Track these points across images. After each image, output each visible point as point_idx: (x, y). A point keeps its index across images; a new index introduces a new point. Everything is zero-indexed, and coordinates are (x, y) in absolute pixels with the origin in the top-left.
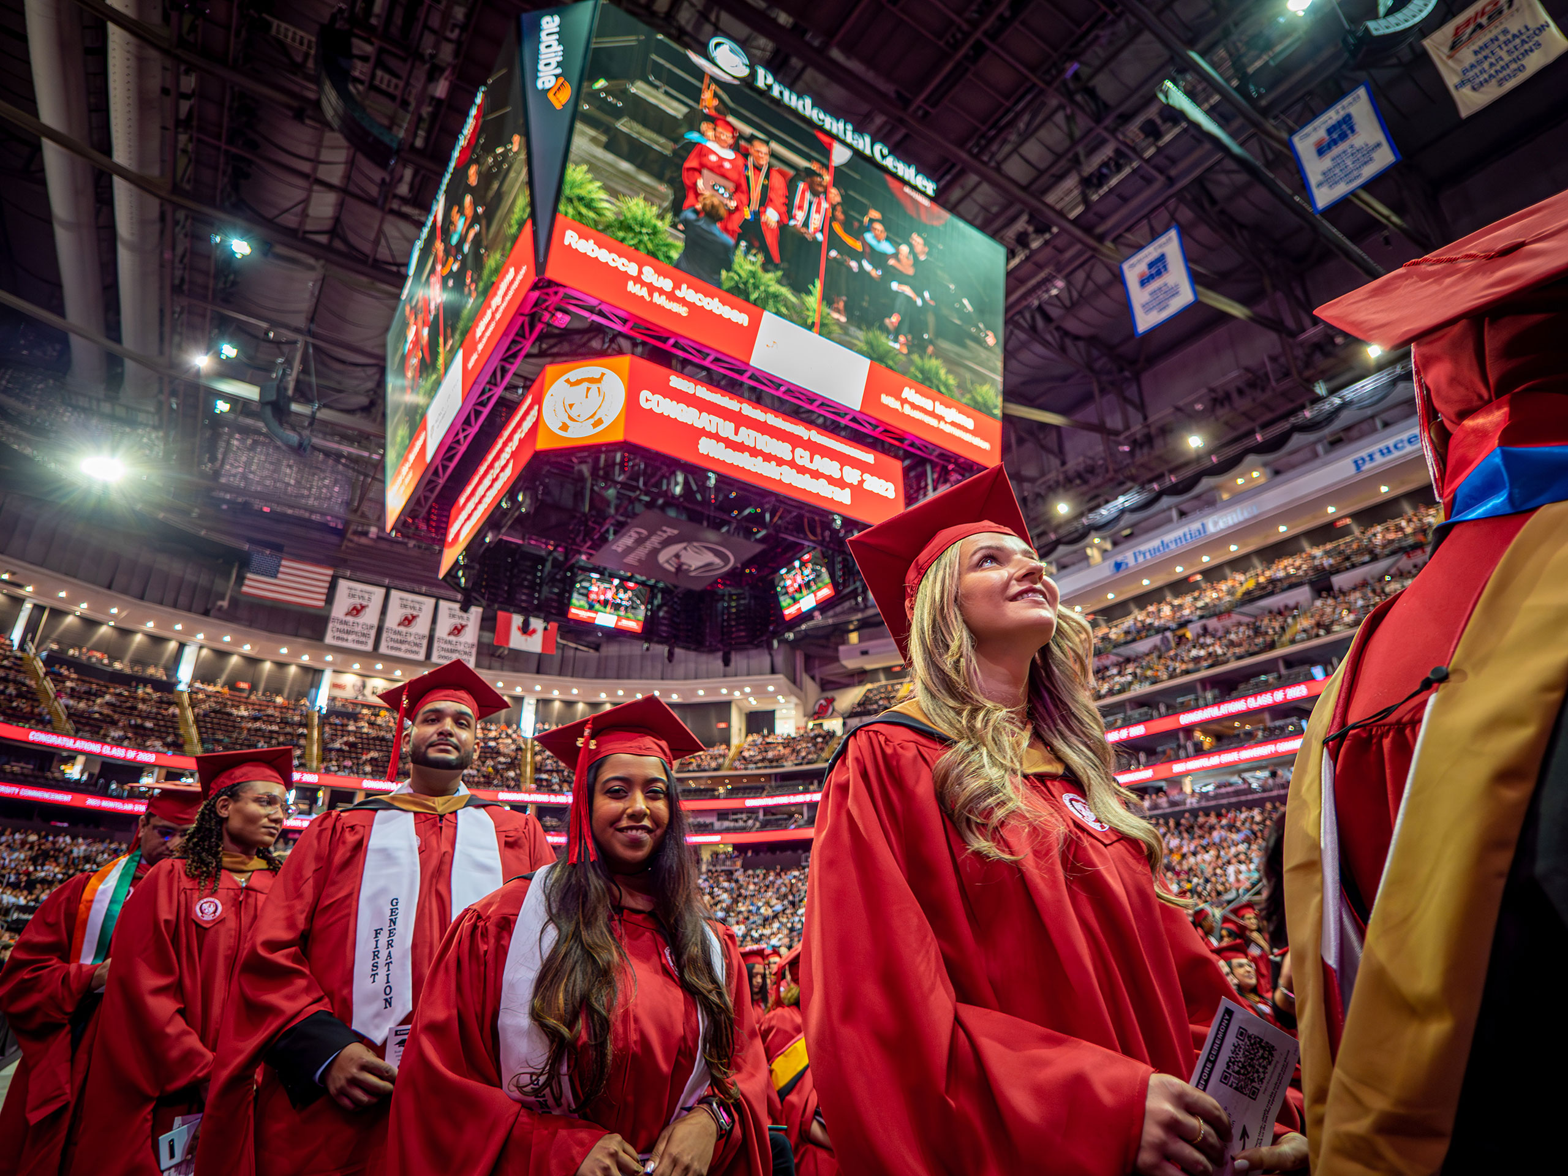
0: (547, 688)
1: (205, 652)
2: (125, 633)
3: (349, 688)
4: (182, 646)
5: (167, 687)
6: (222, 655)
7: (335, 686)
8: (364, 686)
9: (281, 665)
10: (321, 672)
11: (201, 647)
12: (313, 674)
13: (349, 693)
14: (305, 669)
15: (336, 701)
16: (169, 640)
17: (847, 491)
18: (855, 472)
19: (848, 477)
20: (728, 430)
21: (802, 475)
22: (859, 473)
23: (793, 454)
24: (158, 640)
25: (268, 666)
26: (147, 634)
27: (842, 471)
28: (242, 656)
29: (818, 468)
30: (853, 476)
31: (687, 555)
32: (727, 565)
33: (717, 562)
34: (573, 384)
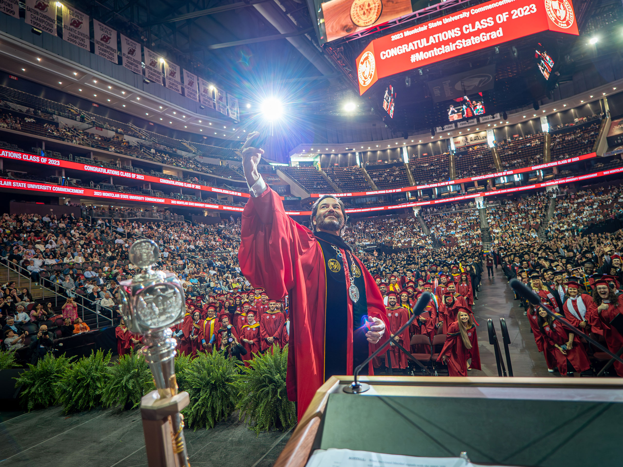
0: (549, 110)
1: (409, 148)
2: (384, 151)
3: (461, 142)
4: (401, 149)
5: (402, 163)
6: (414, 147)
7: (456, 143)
8: (467, 139)
9: (434, 143)
10: (448, 140)
11: (407, 147)
12: (446, 142)
13: (462, 144)
14: (443, 141)
15: (457, 149)
16: (397, 148)
17: (500, 29)
18: (504, 14)
19: (500, 20)
20: (423, 43)
21: (470, 38)
22: (507, 13)
23: (461, 30)
24: (394, 150)
25: (430, 144)
26: (390, 149)
27: (494, 20)
28: (421, 144)
29: (478, 29)
30: (503, 17)
31: (467, 83)
32: (489, 77)
33: (483, 78)
34: (362, 63)
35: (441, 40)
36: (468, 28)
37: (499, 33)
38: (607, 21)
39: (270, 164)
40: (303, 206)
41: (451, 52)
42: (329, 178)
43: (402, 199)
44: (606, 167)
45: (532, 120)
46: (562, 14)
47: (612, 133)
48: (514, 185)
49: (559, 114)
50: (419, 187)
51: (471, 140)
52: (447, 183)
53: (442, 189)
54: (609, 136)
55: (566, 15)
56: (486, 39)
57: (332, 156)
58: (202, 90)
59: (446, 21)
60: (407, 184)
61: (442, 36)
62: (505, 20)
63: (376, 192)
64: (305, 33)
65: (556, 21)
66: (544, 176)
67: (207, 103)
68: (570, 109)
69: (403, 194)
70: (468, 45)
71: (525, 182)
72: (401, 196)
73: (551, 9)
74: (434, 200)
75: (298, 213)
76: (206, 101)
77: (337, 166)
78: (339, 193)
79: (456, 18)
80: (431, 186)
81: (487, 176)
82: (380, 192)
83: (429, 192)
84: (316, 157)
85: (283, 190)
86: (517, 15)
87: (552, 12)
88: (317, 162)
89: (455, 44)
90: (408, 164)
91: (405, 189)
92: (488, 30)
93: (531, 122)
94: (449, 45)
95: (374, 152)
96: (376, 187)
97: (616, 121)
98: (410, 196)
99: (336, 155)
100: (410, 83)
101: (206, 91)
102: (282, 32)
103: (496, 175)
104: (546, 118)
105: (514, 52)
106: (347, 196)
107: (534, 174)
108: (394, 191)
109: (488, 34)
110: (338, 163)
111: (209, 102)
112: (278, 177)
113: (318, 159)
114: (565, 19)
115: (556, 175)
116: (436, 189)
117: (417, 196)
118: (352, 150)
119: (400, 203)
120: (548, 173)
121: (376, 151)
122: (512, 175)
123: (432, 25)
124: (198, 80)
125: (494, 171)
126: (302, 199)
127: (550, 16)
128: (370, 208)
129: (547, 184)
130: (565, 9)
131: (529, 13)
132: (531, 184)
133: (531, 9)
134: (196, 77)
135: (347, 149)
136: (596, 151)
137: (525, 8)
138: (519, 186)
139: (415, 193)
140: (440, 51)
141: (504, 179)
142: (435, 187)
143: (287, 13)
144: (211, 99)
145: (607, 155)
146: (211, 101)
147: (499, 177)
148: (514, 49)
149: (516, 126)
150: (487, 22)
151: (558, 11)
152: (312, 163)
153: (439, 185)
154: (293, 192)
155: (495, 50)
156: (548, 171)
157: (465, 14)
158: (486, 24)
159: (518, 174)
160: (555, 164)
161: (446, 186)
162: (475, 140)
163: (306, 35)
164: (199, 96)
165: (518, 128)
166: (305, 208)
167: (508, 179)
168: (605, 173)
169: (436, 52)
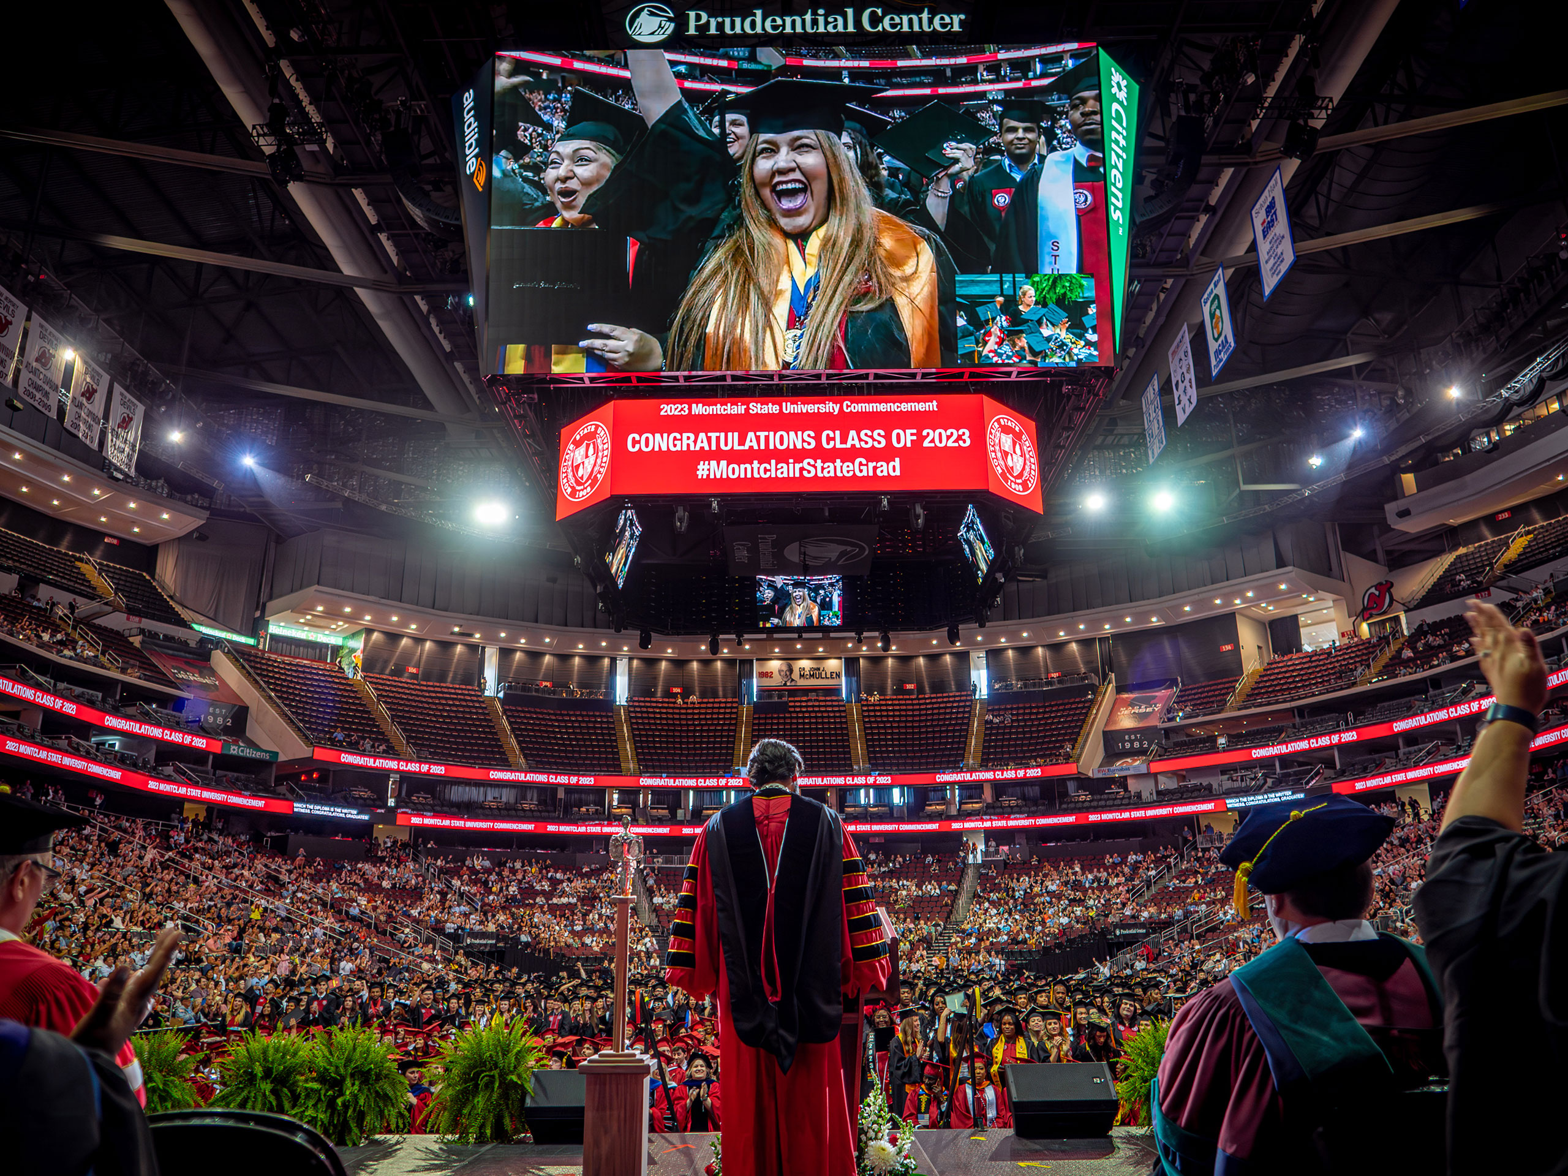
0: (991, 637)
1: (635, 662)
2: (564, 658)
3: (776, 674)
4: (613, 661)
5: (608, 704)
6: (651, 663)
7: (764, 675)
8: (791, 670)
9: (706, 663)
11: (631, 659)
12: (741, 667)
13: (776, 681)
14: (730, 662)
15: (764, 692)
16: (602, 657)
17: (897, 460)
18: (908, 432)
19: (899, 442)
20: (732, 441)
21: (834, 462)
22: (915, 431)
23: (818, 439)
24: (592, 660)
25: (695, 665)
26: (582, 656)
27: (888, 437)
28: (670, 660)
29: (853, 446)
30: (905, 438)
31: (812, 550)
32: (862, 549)
33: (849, 549)
34: (578, 444)
35: (772, 447)
36: (832, 439)
37: (892, 468)
38: (1124, 467)
39: (196, 627)
40: (279, 781)
41: (788, 479)
42: (382, 708)
43: (592, 809)
44: (1095, 804)
45: (952, 654)
46: (1016, 462)
47: (1115, 723)
48: (889, 814)
49: (1010, 653)
50: (645, 781)
51: (802, 676)
52: (723, 782)
53: (707, 797)
54: (1107, 729)
55: (1024, 469)
56: (865, 473)
57: (405, 641)
58: (32, 353)
59: (789, 408)
60: (613, 765)
61: (776, 440)
62: (909, 445)
63: (521, 777)
64: (417, 293)
65: (1003, 474)
66: (961, 803)
67: (38, 395)
68: (1034, 647)
69: (598, 794)
70: (827, 475)
71: (916, 811)
72: (591, 797)
73: (997, 448)
74: (682, 824)
75: (259, 804)
76: (38, 388)
77: (414, 676)
78: (407, 761)
79: (811, 408)
80: (679, 782)
81: (828, 781)
82: (530, 777)
83: (671, 799)
84: (354, 635)
85: (220, 720)
86: (933, 441)
87: (999, 455)
88: (352, 651)
89: (801, 465)
90: (627, 709)
91: (606, 781)
92: (872, 455)
93: (948, 658)
94: (788, 464)
95: (534, 656)
96: (522, 761)
97: (1125, 696)
98: (615, 803)
99: (418, 640)
100: (685, 524)
101: (45, 359)
102: (347, 270)
103: (849, 781)
104: (983, 654)
105: (918, 517)
106: (428, 773)
107: (939, 794)
108: (574, 780)
109: (871, 465)
110: (417, 666)
111: (46, 394)
112: (213, 673)
113: (358, 644)
114: (1020, 476)
115: (988, 806)
116: (691, 793)
117: (634, 805)
118: (471, 635)
119: (584, 819)
120: (970, 797)
121: (541, 655)
122: (888, 788)
123: (756, 408)
124: (28, 319)
125: (845, 769)
126: (282, 758)
127: (995, 462)
128: (494, 820)
129: (967, 825)
130: (1023, 455)
131: (956, 445)
132: (931, 818)
133: (959, 438)
134: (23, 309)
135: (456, 629)
136: (1078, 761)
137: (949, 432)
138: (900, 820)
139: (629, 796)
140: (766, 470)
141: (867, 795)
142: (690, 788)
143: (377, 228)
144: (56, 389)
145: (1100, 775)
146: (52, 394)
147: (858, 787)
148: (919, 510)
149: (914, 663)
150: (872, 437)
151: (1009, 457)
152: (336, 650)
153: (701, 783)
154: (253, 730)
155: (881, 501)
156: (972, 790)
157: (830, 407)
158: (870, 440)
159: (902, 787)
160: (989, 775)
161: (718, 790)
162: (812, 676)
163: (418, 298)
164: (17, 371)
165: (918, 667)
166: (282, 789)
167: (878, 796)
168: (1093, 818)
169: (756, 470)
